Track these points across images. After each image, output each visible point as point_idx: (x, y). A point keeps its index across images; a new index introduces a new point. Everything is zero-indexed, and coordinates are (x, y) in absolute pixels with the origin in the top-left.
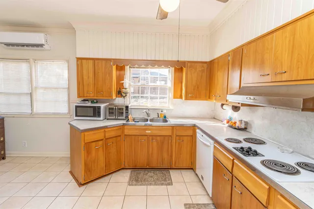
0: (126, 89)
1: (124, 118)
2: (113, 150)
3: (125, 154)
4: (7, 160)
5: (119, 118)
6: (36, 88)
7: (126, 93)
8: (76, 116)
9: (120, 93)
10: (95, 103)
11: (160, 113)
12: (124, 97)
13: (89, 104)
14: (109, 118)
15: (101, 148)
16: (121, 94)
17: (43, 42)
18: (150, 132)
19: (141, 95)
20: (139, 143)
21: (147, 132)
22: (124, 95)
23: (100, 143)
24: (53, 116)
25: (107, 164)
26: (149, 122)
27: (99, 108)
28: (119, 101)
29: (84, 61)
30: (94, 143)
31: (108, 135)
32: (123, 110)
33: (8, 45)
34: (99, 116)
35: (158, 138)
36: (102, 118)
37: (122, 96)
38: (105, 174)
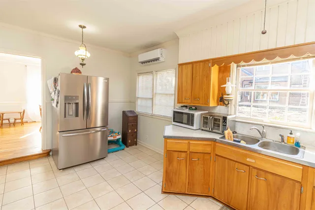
0: (228, 95)
1: (220, 132)
2: (199, 169)
3: (215, 180)
4: (138, 146)
5: (214, 131)
6: (156, 94)
7: (228, 101)
8: (174, 121)
9: (222, 100)
10: (193, 109)
11: (286, 134)
12: (227, 105)
13: (186, 111)
14: (203, 128)
15: (184, 161)
16: (224, 102)
17: (159, 56)
18: (253, 161)
19: (252, 104)
20: (236, 172)
21: (248, 160)
22: (226, 102)
23: (183, 155)
24: (163, 119)
25: (191, 183)
26: (256, 147)
27: (193, 115)
28: (220, 110)
29: (184, 66)
30: (177, 153)
31: (192, 149)
32: (219, 121)
33: (142, 63)
34: (192, 125)
35: (270, 177)
36: (195, 127)
37: (224, 104)
38: (187, 193)
